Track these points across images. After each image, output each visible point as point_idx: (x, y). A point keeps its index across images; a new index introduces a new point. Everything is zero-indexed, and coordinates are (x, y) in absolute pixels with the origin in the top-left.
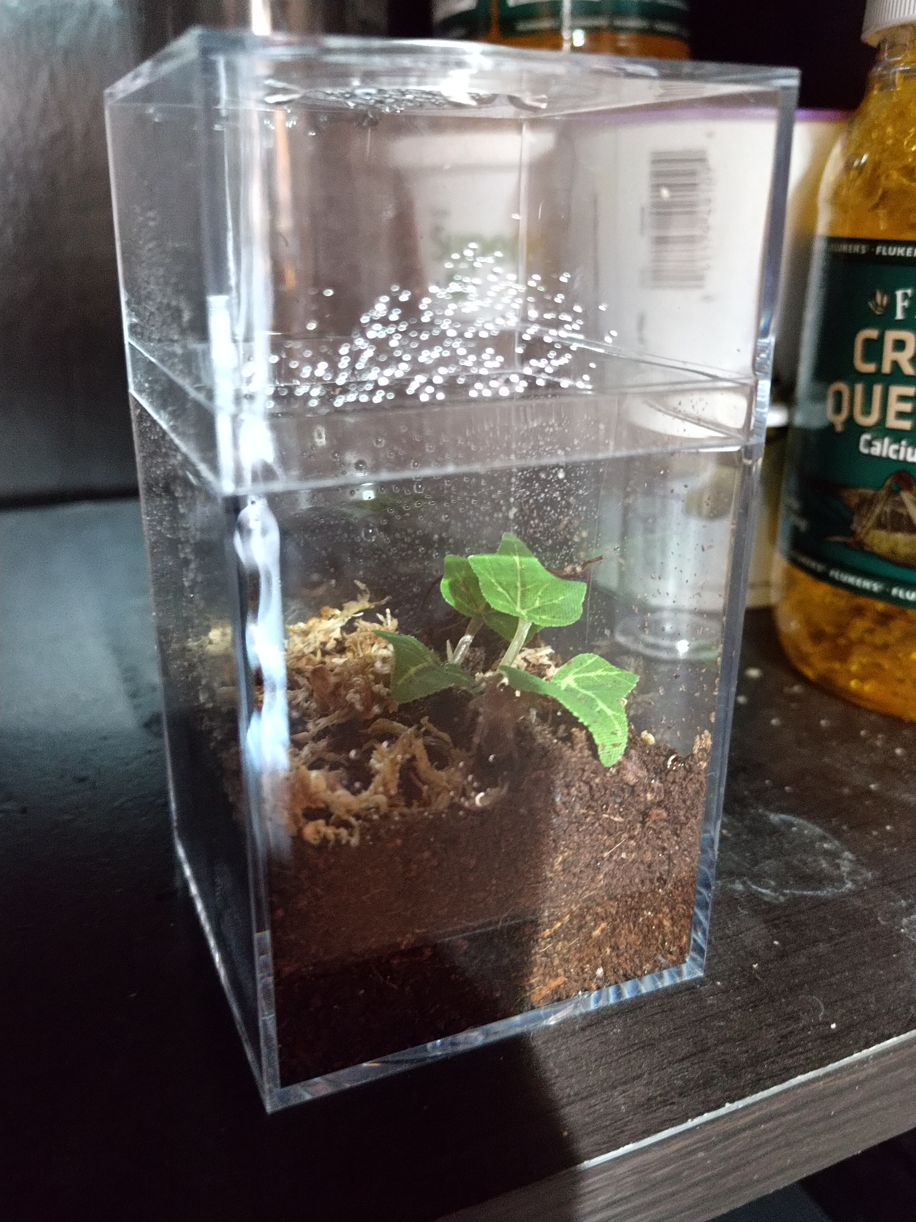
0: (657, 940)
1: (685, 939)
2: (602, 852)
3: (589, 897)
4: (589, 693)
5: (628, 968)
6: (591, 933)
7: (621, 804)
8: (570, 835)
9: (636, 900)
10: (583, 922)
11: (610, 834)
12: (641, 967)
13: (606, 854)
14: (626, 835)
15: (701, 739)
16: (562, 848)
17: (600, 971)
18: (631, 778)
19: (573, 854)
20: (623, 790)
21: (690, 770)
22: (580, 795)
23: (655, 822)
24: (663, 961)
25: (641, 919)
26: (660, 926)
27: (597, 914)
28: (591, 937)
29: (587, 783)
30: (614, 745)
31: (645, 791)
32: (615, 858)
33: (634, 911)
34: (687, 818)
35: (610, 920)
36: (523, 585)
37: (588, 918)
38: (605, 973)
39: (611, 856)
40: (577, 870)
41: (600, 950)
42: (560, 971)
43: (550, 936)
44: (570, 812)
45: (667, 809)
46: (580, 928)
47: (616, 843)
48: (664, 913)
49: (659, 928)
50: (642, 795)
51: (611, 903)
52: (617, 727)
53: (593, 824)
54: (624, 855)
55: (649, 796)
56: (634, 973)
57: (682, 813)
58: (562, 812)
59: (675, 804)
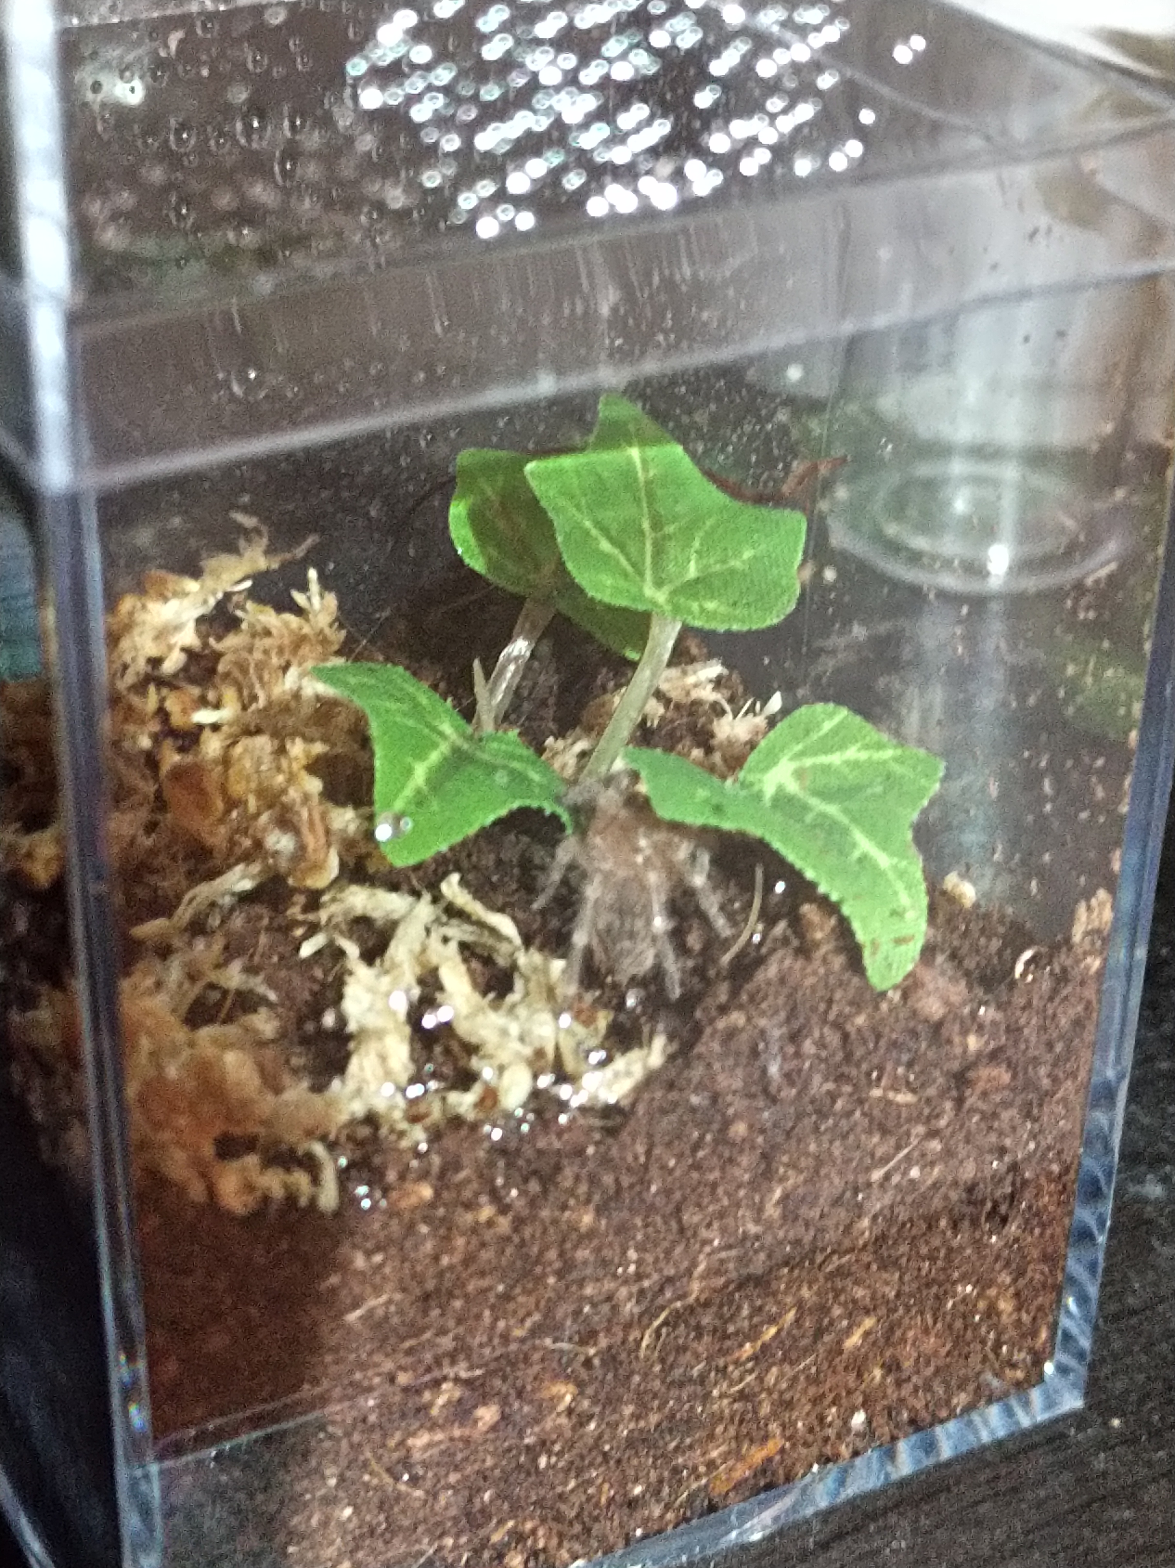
0: (983, 1342)
1: (1044, 1335)
2: (868, 1170)
3: (839, 1268)
4: (832, 809)
5: (919, 1405)
6: (840, 1342)
7: (910, 1065)
8: (799, 1141)
9: (940, 1263)
10: (826, 1321)
11: (885, 1132)
12: (948, 1402)
13: (877, 1175)
14: (920, 1129)
15: (1089, 908)
16: (781, 1170)
17: (859, 1419)
18: (933, 1008)
19: (806, 1182)
20: (914, 1034)
21: (1062, 978)
22: (824, 1054)
23: (985, 1095)
24: (995, 1383)
25: (950, 1304)
26: (992, 1312)
27: (855, 1301)
28: (841, 1352)
29: (838, 1026)
30: (900, 941)
31: (965, 1033)
32: (896, 1179)
33: (934, 1289)
34: (1055, 1080)
35: (882, 1311)
36: (657, 524)
37: (837, 1311)
38: (869, 1421)
39: (887, 1177)
40: (815, 1213)
41: (860, 1375)
42: (774, 1427)
43: (755, 1358)
44: (799, 1094)
45: (1011, 1066)
46: (819, 1333)
47: (898, 1148)
48: (999, 1286)
49: (989, 1316)
50: (957, 1039)
51: (885, 1275)
52: (904, 899)
53: (849, 1114)
54: (915, 1173)
55: (973, 1042)
56: (934, 1415)
57: (1043, 1071)
58: (783, 1094)
59: (1032, 1053)
